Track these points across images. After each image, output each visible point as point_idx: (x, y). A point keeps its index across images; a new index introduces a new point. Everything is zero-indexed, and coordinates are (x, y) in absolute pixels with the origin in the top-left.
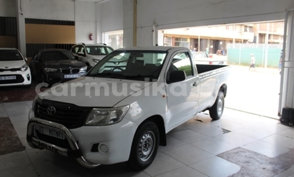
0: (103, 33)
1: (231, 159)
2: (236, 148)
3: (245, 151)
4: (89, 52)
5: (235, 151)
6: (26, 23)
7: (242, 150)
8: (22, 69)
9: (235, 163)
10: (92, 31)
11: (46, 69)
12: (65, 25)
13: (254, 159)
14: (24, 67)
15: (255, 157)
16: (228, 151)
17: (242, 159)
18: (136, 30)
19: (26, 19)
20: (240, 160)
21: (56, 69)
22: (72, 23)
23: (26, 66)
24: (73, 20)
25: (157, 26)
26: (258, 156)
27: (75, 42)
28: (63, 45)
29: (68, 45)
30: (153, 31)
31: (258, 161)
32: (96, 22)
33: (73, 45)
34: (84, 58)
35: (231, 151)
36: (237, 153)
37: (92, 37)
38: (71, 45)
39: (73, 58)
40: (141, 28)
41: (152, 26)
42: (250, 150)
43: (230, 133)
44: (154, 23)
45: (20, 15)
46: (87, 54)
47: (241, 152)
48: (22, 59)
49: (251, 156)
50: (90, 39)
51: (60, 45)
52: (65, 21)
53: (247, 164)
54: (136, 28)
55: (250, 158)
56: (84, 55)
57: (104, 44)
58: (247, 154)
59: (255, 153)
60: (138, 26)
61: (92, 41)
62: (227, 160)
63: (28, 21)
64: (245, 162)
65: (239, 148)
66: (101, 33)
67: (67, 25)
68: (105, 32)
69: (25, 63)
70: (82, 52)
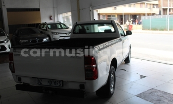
0: (59, 15)
1: (146, 98)
2: (150, 89)
3: (157, 91)
4: (50, 28)
5: (150, 92)
6: (7, 11)
7: (155, 91)
8: (5, 42)
9: (150, 102)
10: (52, 14)
11: (20, 41)
12: (33, 11)
13: (164, 97)
14: (6, 40)
15: (165, 96)
16: (144, 92)
17: (155, 98)
18: (79, 11)
19: (7, 9)
20: (153, 98)
21: (27, 41)
22: (38, 10)
23: (7, 40)
24: (38, 8)
25: (93, 7)
26: (167, 95)
27: (41, 22)
28: (33, 24)
29: (36, 24)
30: (90, 11)
31: (167, 99)
32: (54, 8)
33: (40, 24)
34: (46, 32)
35: (147, 92)
36: (151, 93)
37: (52, 18)
38: (38, 24)
39: (39, 32)
40: (83, 9)
41: (89, 8)
42: (160, 90)
43: (145, 78)
44: (91, 6)
45: (3, 7)
46: (48, 29)
47: (154, 92)
48: (5, 35)
49: (161, 95)
50: (51, 19)
51: (31, 24)
52: (33, 9)
53: (159, 101)
54: (79, 9)
55: (161, 96)
56: (46, 30)
57: (60, 22)
58: (159, 93)
59: (165, 92)
60: (80, 8)
61: (52, 20)
62: (144, 99)
63: (9, 10)
64: (157, 100)
65: (152, 89)
66: (58, 15)
67: (35, 11)
68: (60, 14)
69: (6, 37)
70: (45, 28)
